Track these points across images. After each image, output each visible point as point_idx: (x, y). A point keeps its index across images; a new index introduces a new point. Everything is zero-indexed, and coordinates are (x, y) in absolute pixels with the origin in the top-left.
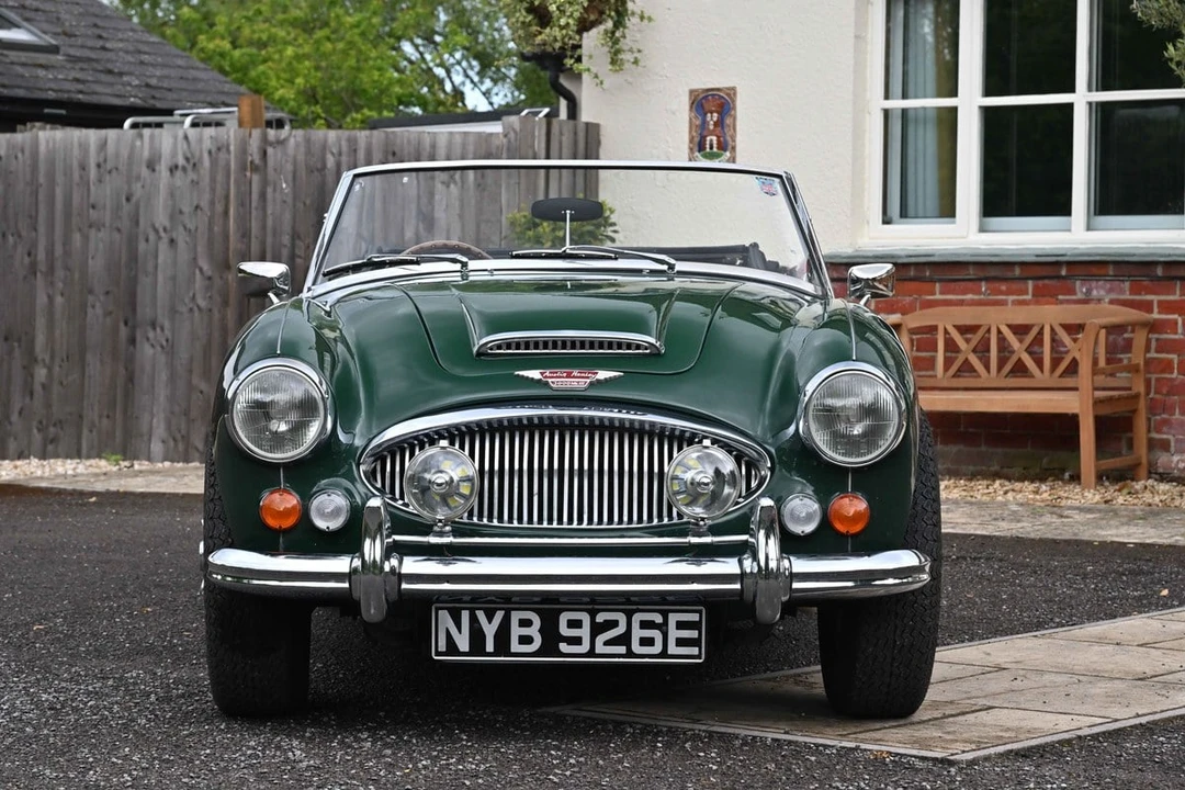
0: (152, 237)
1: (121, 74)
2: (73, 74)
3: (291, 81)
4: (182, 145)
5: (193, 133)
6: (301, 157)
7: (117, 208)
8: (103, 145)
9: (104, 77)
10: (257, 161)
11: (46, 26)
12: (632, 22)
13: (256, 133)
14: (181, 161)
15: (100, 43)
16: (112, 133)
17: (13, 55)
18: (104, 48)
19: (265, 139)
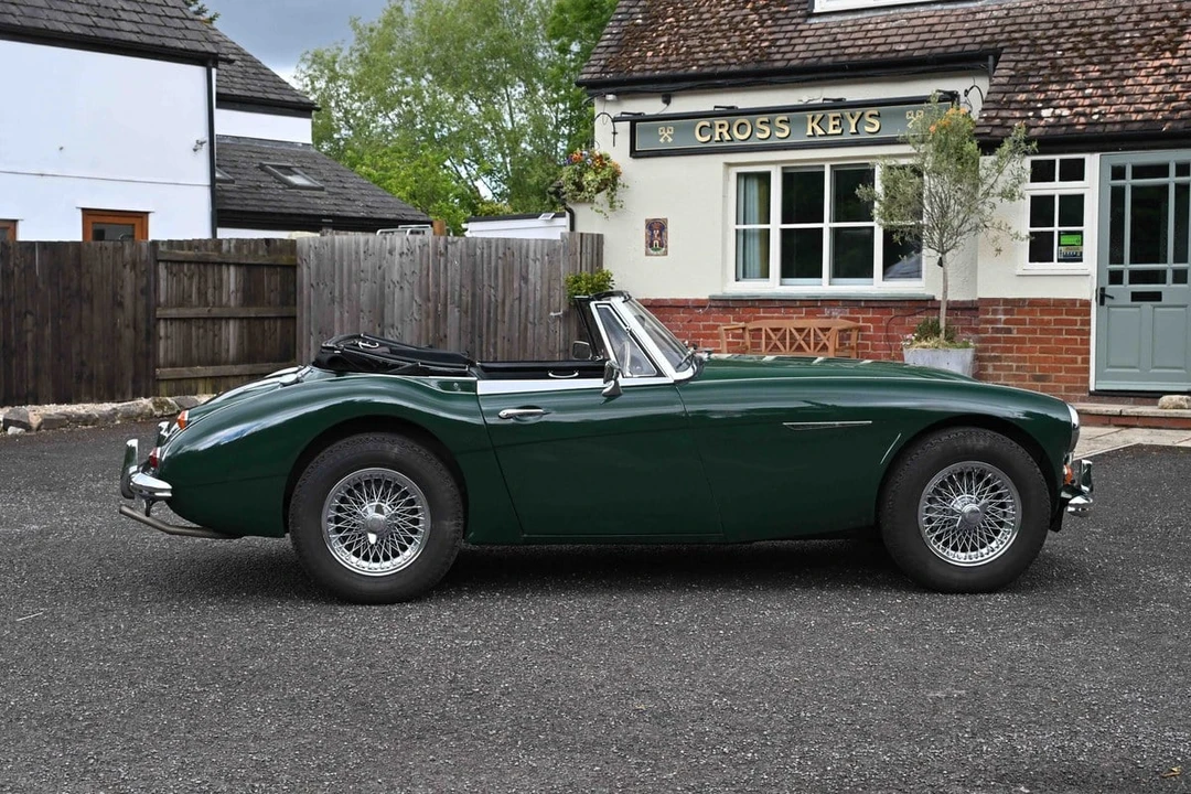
0: (392, 286)
1: (354, 201)
2: (333, 201)
3: (404, 188)
4: (406, 244)
5: (411, 237)
6: (464, 250)
7: (374, 272)
8: (367, 242)
9: (347, 203)
10: (443, 251)
11: (315, 176)
12: (619, 188)
13: (442, 238)
14: (405, 251)
15: (341, 185)
16: (371, 236)
17: (304, 192)
18: (344, 187)
19: (446, 240)
